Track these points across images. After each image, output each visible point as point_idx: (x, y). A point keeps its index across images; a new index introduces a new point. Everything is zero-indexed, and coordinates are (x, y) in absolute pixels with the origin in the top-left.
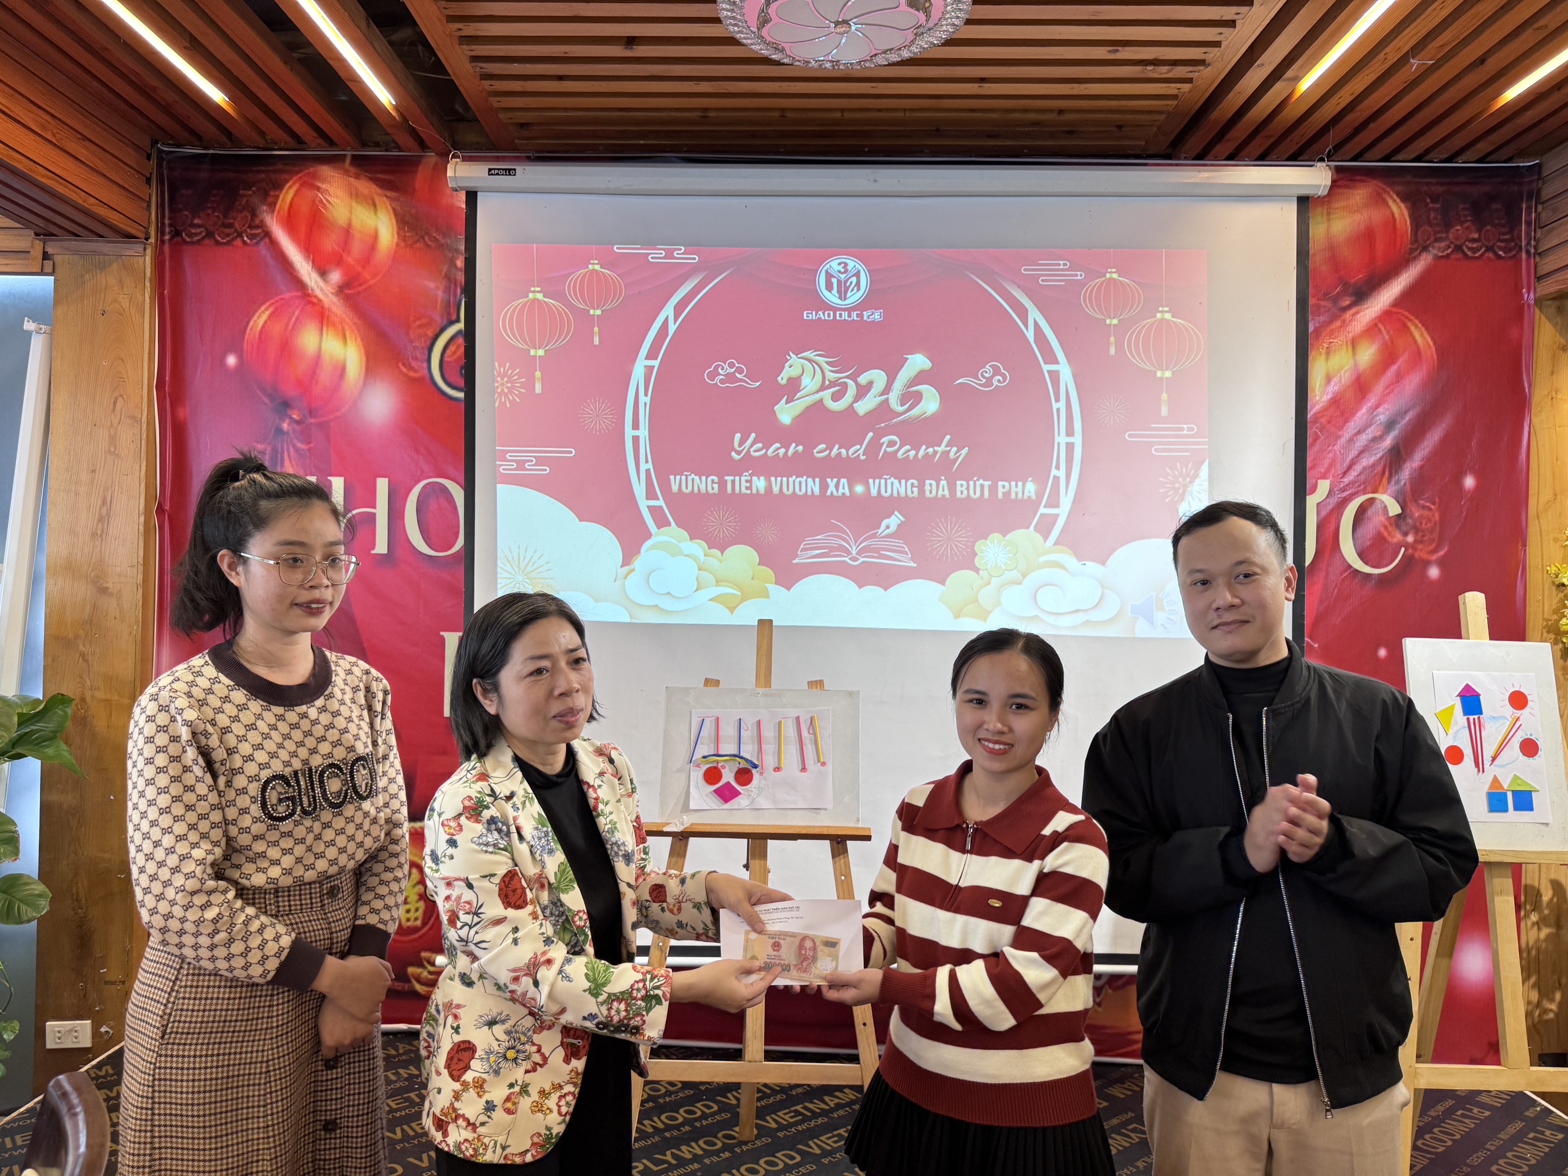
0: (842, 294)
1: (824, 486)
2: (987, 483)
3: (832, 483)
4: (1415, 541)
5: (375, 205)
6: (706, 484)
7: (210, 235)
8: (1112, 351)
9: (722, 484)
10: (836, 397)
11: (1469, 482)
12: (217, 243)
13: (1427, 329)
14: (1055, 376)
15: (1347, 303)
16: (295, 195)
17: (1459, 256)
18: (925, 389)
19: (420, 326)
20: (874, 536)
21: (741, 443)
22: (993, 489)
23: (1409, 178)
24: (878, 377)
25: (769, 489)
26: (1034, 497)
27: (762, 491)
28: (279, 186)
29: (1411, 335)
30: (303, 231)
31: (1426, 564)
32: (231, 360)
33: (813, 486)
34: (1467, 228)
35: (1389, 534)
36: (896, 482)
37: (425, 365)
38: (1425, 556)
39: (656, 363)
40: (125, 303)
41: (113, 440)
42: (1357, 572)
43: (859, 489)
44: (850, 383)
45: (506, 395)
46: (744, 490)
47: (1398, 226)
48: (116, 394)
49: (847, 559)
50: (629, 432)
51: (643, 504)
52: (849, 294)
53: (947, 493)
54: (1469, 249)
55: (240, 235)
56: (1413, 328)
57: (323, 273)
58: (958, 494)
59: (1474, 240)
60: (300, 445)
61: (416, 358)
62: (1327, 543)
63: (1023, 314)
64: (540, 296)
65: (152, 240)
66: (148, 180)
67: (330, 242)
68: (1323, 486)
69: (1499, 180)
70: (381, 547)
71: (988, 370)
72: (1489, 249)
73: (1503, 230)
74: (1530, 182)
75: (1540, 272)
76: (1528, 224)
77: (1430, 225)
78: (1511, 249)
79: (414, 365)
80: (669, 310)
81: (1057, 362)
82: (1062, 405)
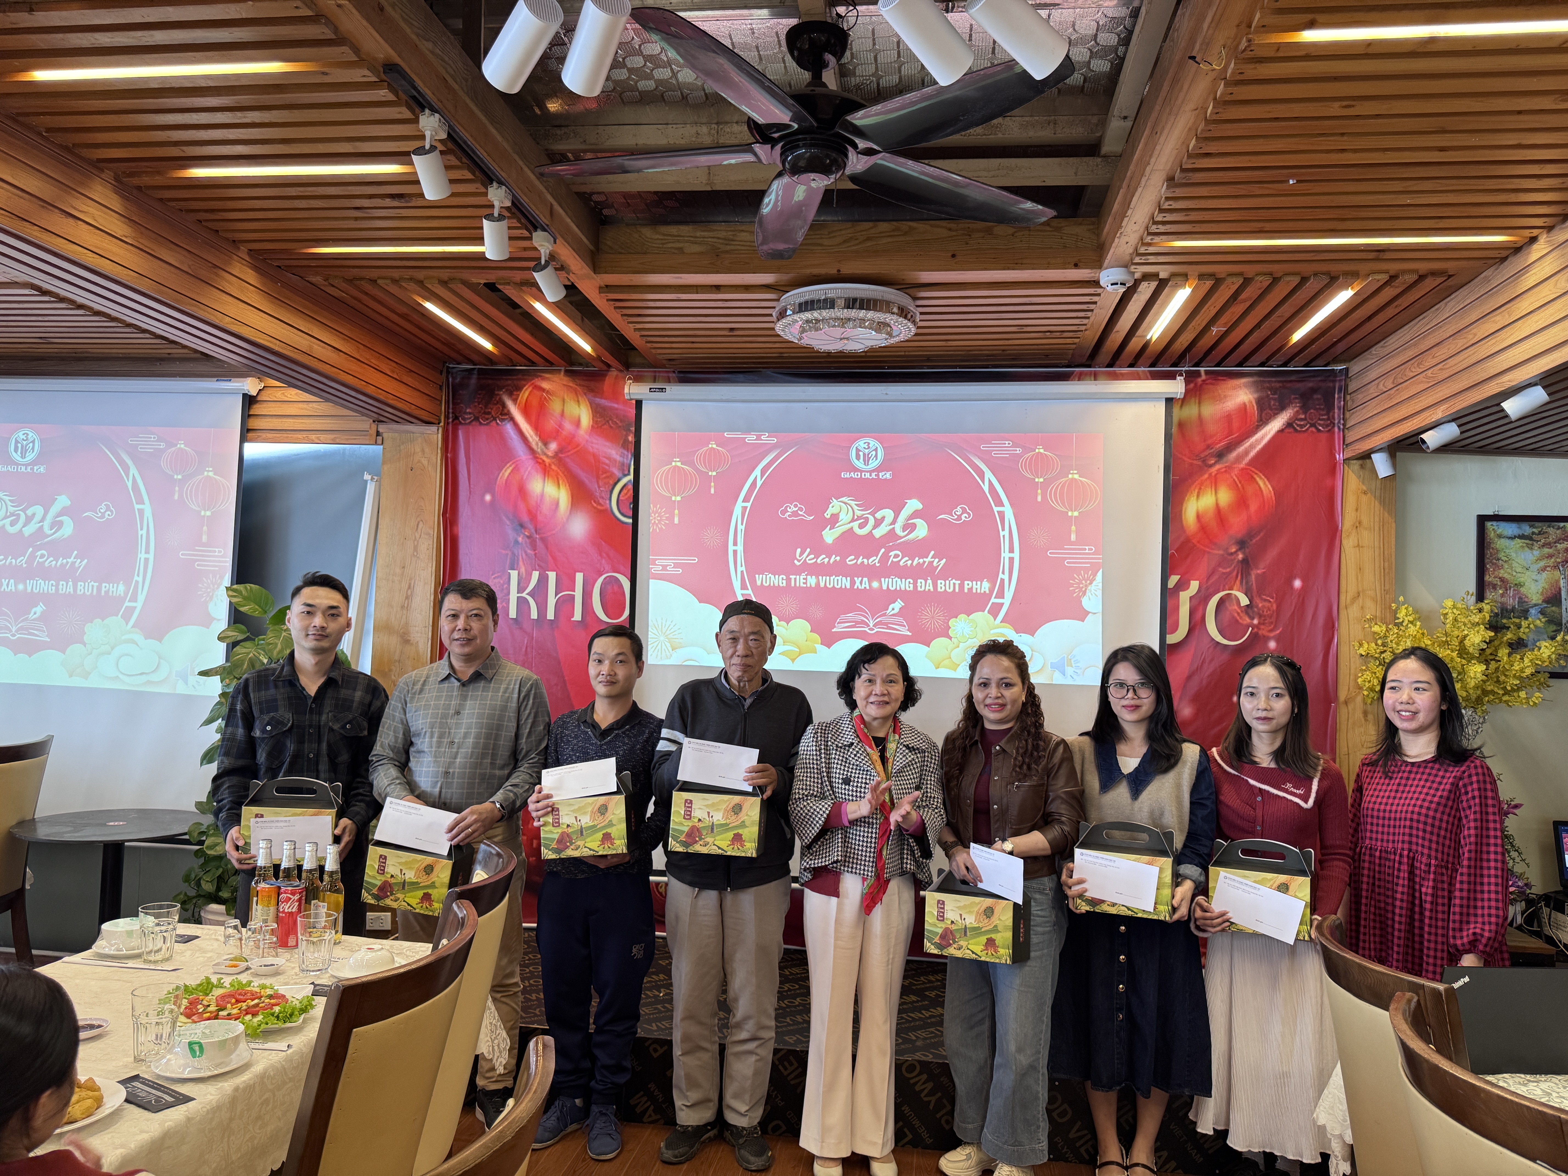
0: (866, 461)
1: (853, 583)
2: (958, 582)
3: (858, 581)
4: (1259, 623)
5: (578, 401)
6: (779, 580)
7: (476, 419)
8: (1039, 499)
9: (788, 580)
10: (861, 526)
11: (1297, 583)
12: (481, 424)
13: (1268, 480)
14: (1002, 515)
15: (1213, 462)
16: (529, 394)
17: (1291, 430)
18: (919, 522)
19: (607, 477)
20: (885, 615)
21: (801, 554)
22: (962, 586)
23: (1256, 378)
24: (888, 514)
25: (818, 584)
26: (987, 592)
27: (813, 585)
28: (519, 389)
29: (1257, 483)
30: (534, 418)
31: (1267, 639)
32: (488, 498)
33: (846, 582)
34: (1297, 411)
35: (1241, 618)
36: (899, 580)
37: (608, 502)
38: (1266, 634)
39: (749, 505)
40: (425, 462)
41: (416, 548)
42: (1218, 643)
43: (875, 585)
44: (871, 518)
45: (657, 525)
46: (802, 585)
47: (1248, 410)
48: (419, 519)
49: (867, 629)
50: (731, 548)
52: (870, 462)
53: (932, 588)
54: (1298, 425)
55: (495, 419)
56: (1258, 479)
57: (546, 444)
58: (939, 590)
59: (1301, 420)
60: (529, 551)
61: (603, 498)
62: (1197, 623)
63: (982, 475)
64: (679, 464)
65: (442, 424)
66: (441, 387)
67: (550, 424)
68: (1194, 585)
69: (1319, 379)
70: (577, 616)
71: (959, 510)
72: (1313, 425)
73: (1322, 412)
74: (1340, 380)
75: (1348, 441)
76: (1339, 408)
77: (1271, 410)
78: (1327, 426)
79: (601, 501)
80: (757, 472)
81: (1003, 506)
82: (1006, 533)
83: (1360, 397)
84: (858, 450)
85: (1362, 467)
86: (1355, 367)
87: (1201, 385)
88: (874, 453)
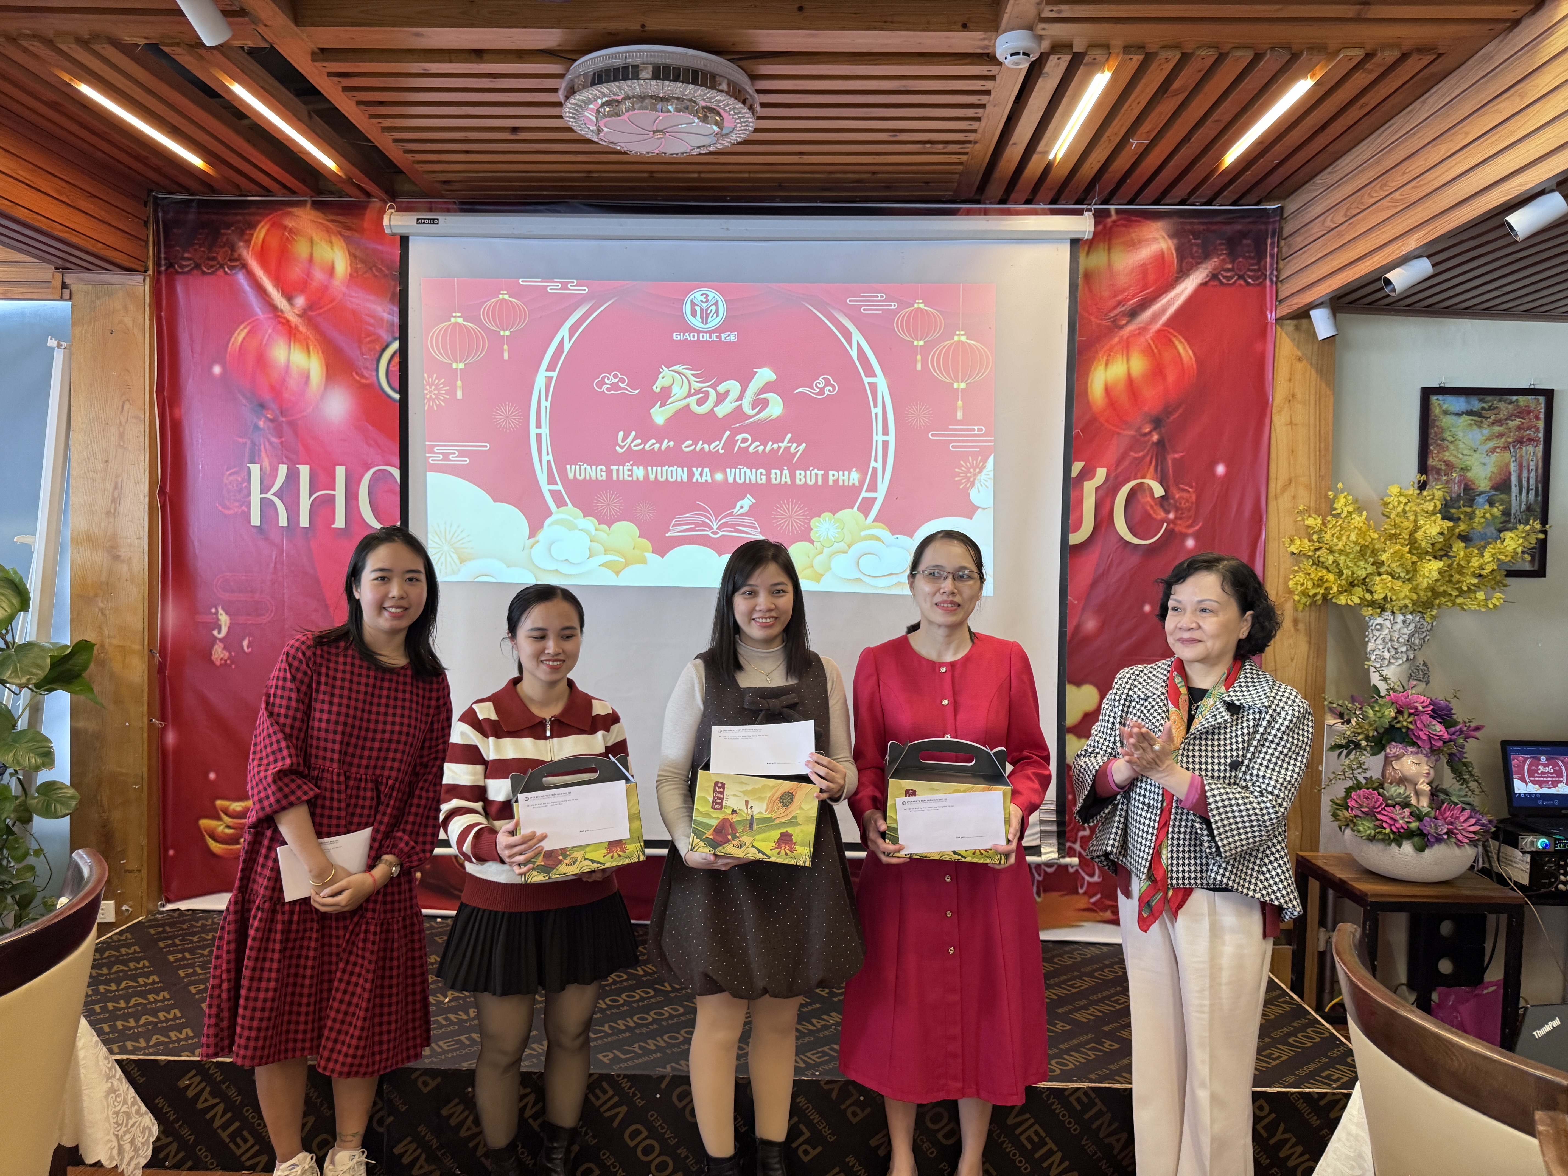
0: (704, 320)
1: (691, 475)
2: (821, 473)
3: (697, 472)
4: (1176, 518)
5: (331, 242)
6: (596, 473)
7: (197, 266)
8: (919, 367)
9: (609, 472)
10: (700, 403)
11: (1221, 469)
12: (204, 273)
13: (1189, 344)
14: (873, 387)
15: (1124, 322)
16: (266, 234)
17: (1216, 283)
18: (771, 396)
19: (370, 342)
20: (731, 514)
21: (625, 439)
22: (825, 477)
23: (1176, 219)
24: (733, 386)
25: (646, 476)
26: (857, 484)
27: (641, 478)
28: (253, 226)
29: (1176, 348)
30: (273, 265)
31: (1184, 536)
32: (217, 370)
33: (681, 474)
34: (1223, 260)
35: (1155, 512)
36: (748, 471)
37: (374, 373)
38: (1184, 530)
39: (554, 374)
40: (129, 323)
41: (121, 436)
42: (1128, 542)
43: (719, 477)
44: (712, 391)
45: (434, 401)
46: (626, 477)
47: (1166, 258)
48: (124, 398)
49: (709, 533)
50: (533, 431)
51: (545, 488)
52: (710, 319)
53: (789, 480)
54: (1224, 277)
55: (222, 266)
56: (1177, 343)
57: (289, 299)
58: (798, 482)
59: (1228, 270)
60: (274, 440)
61: (367, 368)
62: (1104, 520)
63: (848, 336)
64: (460, 320)
65: (150, 272)
66: (146, 223)
67: (295, 273)
68: (1101, 473)
69: (1249, 220)
70: (340, 522)
71: (821, 382)
72: (1241, 277)
73: (1252, 261)
74: (1275, 222)
75: (1282, 295)
76: (1272, 256)
77: (1193, 258)
78: (1258, 278)
79: (365, 373)
80: (564, 332)
81: (875, 376)
82: (879, 410)
83: (1299, 241)
84: (693, 304)
85: (1297, 328)
86: (1291, 206)
87: (1111, 228)
88: (714, 308)
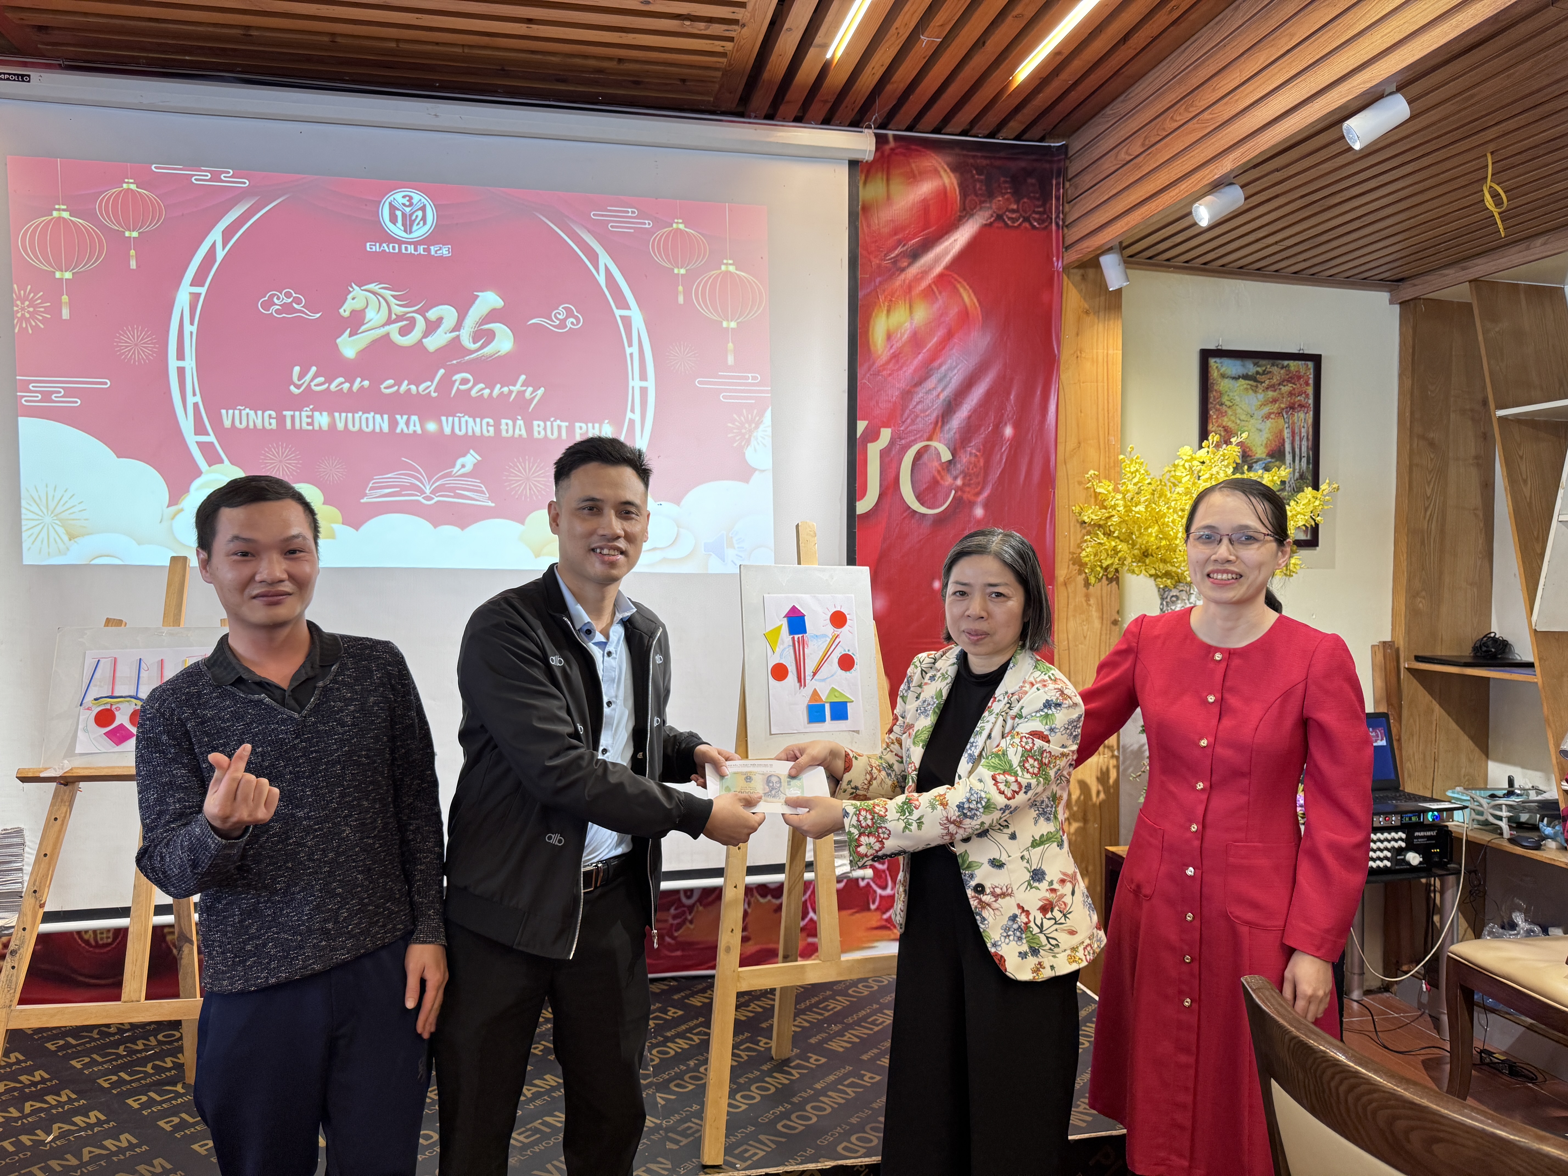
1: (393, 424)
2: (563, 423)
3: (401, 420)
4: (964, 484)
6: (264, 419)
8: (681, 299)
9: (281, 420)
10: (404, 332)
11: (1008, 431)
13: (974, 291)
14: (627, 321)
15: (905, 264)
17: (1001, 224)
18: (498, 328)
20: (449, 475)
21: (301, 377)
22: (569, 429)
23: (957, 151)
24: (447, 313)
25: (333, 425)
27: (325, 427)
29: (961, 296)
31: (972, 504)
34: (1008, 199)
35: (942, 477)
36: (470, 420)
38: (972, 498)
39: (203, 290)
42: (916, 512)
43: (432, 427)
44: (418, 317)
45: (27, 320)
46: (305, 426)
47: (949, 194)
49: (420, 498)
50: (173, 364)
51: (192, 440)
52: (415, 228)
53: (524, 433)
54: (1009, 218)
56: (962, 290)
58: (536, 435)
59: (1013, 211)
62: (890, 486)
63: (594, 258)
64: (65, 215)
68: (886, 434)
69: (1034, 157)
71: (561, 310)
72: (1026, 219)
73: (1037, 203)
74: (1059, 161)
75: (1069, 241)
76: (1057, 198)
77: (976, 195)
78: (1043, 221)
80: (216, 235)
81: (628, 308)
82: (635, 350)
83: (1087, 180)
84: (393, 208)
85: (1084, 277)
86: (1076, 145)
87: (889, 156)
88: (420, 213)
